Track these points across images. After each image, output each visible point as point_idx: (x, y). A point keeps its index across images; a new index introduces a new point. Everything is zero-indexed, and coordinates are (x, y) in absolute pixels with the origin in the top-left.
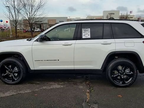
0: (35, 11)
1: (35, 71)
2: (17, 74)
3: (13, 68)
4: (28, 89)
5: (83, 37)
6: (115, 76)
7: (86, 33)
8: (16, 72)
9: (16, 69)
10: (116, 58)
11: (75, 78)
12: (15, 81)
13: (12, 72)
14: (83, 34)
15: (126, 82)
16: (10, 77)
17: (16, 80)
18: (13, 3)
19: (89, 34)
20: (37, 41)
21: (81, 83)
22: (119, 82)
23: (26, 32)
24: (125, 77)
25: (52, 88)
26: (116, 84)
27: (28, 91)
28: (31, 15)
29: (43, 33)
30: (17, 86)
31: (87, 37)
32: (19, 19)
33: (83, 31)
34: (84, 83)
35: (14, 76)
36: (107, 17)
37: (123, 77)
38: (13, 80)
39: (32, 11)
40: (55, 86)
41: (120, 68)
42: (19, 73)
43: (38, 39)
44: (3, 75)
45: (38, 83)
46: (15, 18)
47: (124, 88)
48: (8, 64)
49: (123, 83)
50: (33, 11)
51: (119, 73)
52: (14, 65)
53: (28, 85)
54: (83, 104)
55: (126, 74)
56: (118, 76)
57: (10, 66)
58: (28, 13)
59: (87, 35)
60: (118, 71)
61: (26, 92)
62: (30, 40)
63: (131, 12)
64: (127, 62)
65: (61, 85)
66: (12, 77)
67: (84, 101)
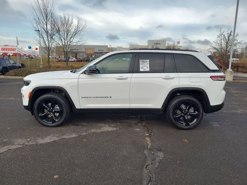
0: (71, 38)
1: (81, 110)
2: (58, 114)
3: (53, 106)
4: (74, 132)
5: (141, 70)
6: (177, 116)
7: (145, 65)
8: (57, 112)
9: (57, 107)
10: (177, 95)
11: (128, 118)
12: (55, 122)
13: (52, 111)
14: (141, 66)
15: (190, 124)
16: (49, 118)
17: (57, 121)
18: (45, 26)
19: (148, 66)
20: (85, 73)
21: (136, 124)
22: (182, 124)
23: (59, 61)
24: (189, 117)
25: (103, 131)
26: (179, 126)
27: (74, 135)
28: (66, 42)
29: (92, 64)
30: (59, 129)
31: (146, 70)
32: (53, 46)
33: (141, 63)
34: (140, 125)
35: (55, 116)
36: (153, 47)
37: (186, 118)
38: (54, 122)
39: (67, 37)
40: (107, 128)
41: (183, 107)
42: (61, 112)
43: (86, 71)
44: (40, 115)
45: (84, 124)
46: (47, 44)
47: (188, 131)
48: (47, 101)
49: (186, 125)
50: (69, 37)
51: (182, 112)
52: (55, 102)
53: (72, 127)
54: (146, 152)
55: (190, 115)
56: (182, 116)
57: (50, 104)
58: (62, 39)
59: (146, 68)
60: (181, 110)
61: (71, 136)
62: (74, 72)
63: (178, 43)
64: (191, 100)
65: (113, 127)
66: (52, 117)
67: (146, 147)
